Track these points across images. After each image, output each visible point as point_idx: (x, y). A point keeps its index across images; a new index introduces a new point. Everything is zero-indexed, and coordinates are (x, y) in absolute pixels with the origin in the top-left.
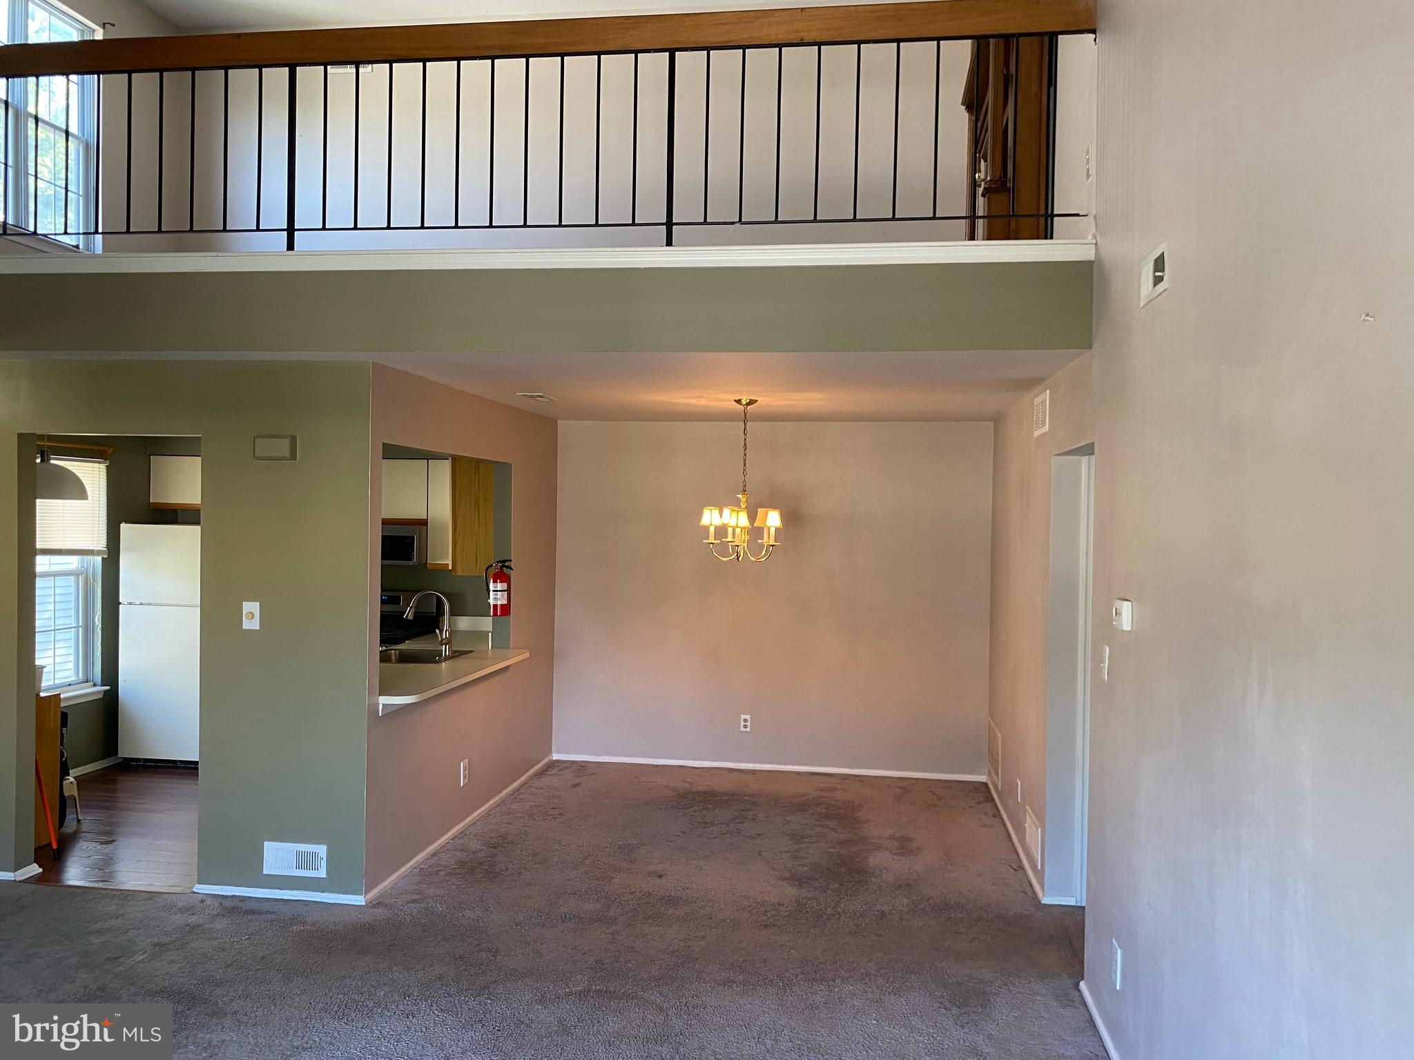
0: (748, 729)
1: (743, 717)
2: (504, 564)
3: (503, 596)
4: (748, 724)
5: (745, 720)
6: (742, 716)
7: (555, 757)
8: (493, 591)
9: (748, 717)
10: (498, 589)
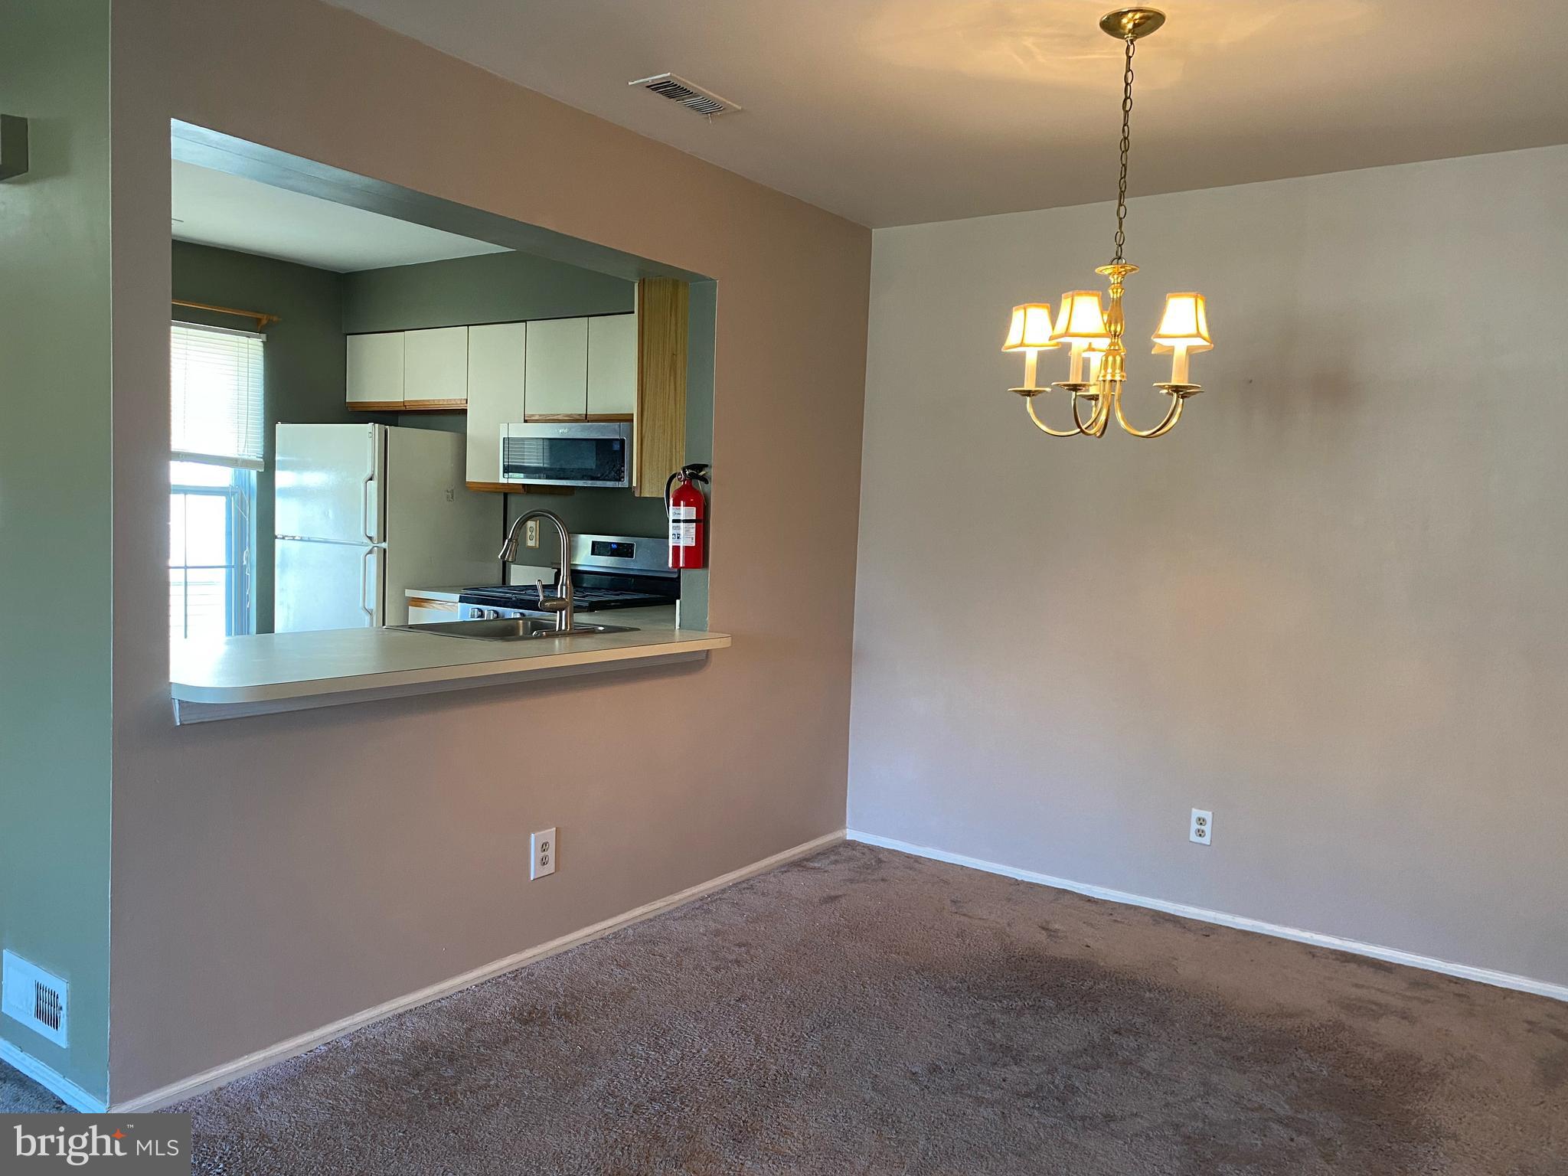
0: (1206, 840)
1: (1196, 813)
2: (696, 471)
3: (687, 531)
4: (1207, 828)
5: (1201, 821)
6: (1194, 810)
7: (851, 834)
8: (674, 521)
9: (1207, 815)
10: (682, 518)
